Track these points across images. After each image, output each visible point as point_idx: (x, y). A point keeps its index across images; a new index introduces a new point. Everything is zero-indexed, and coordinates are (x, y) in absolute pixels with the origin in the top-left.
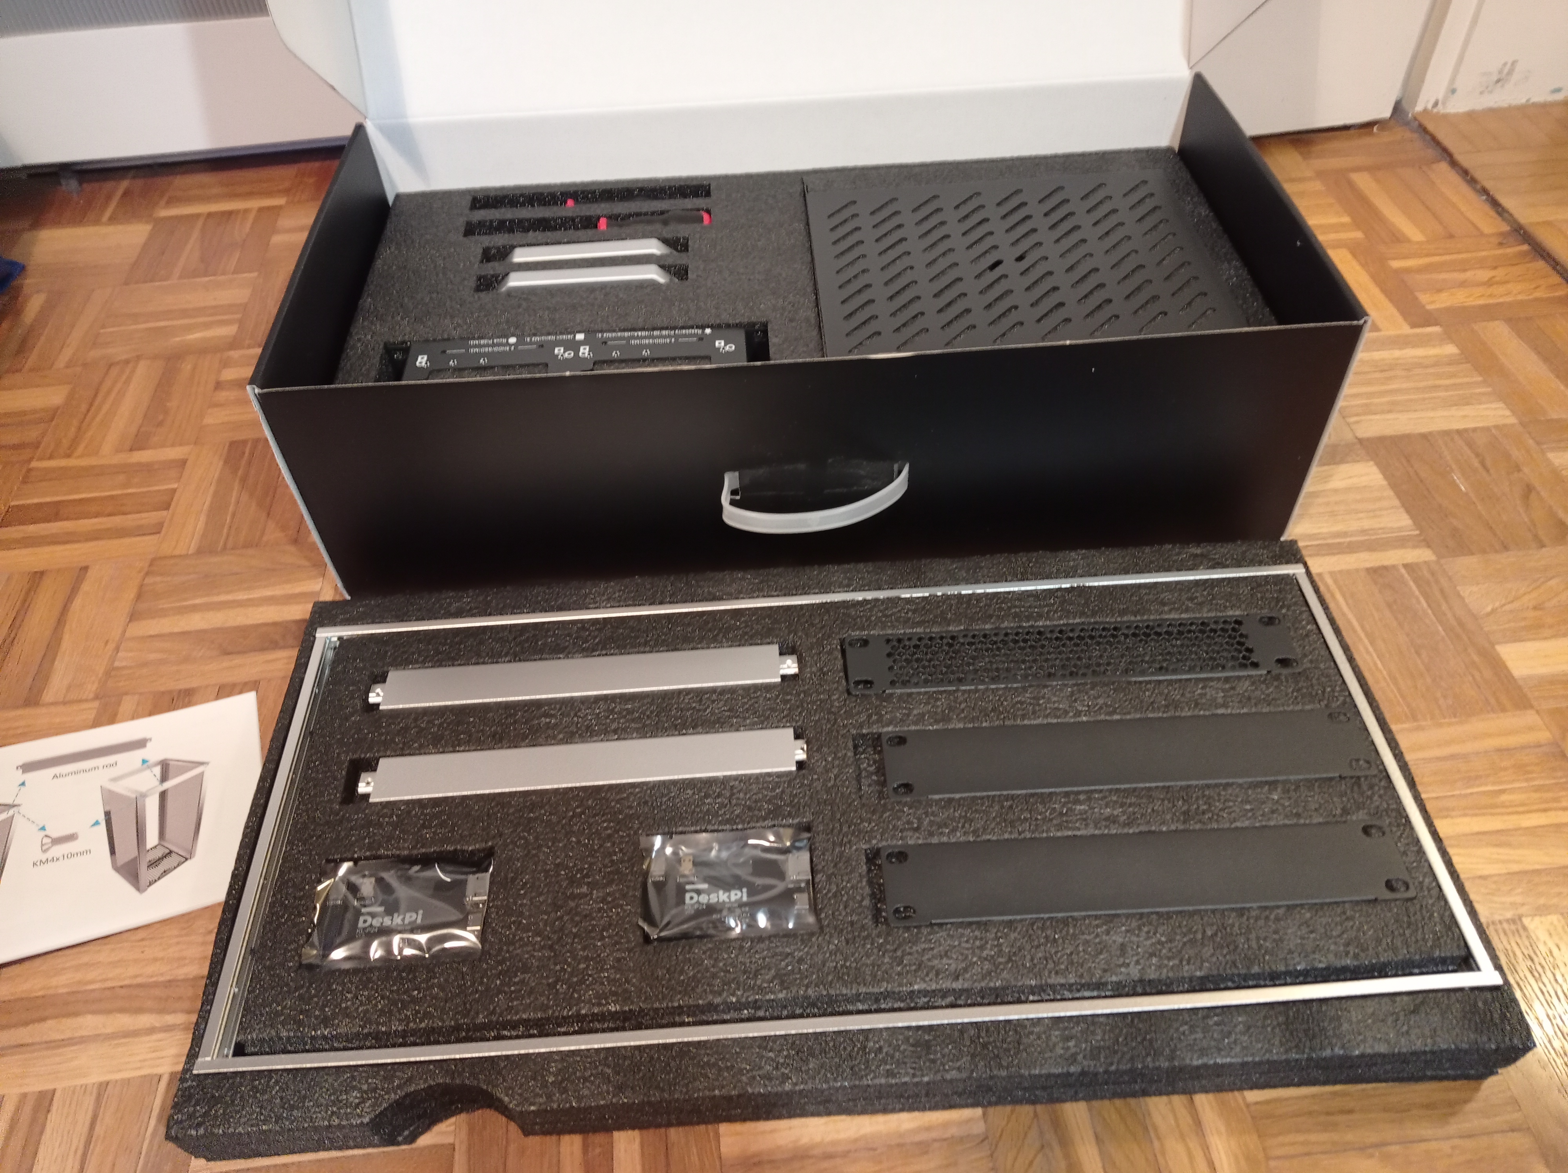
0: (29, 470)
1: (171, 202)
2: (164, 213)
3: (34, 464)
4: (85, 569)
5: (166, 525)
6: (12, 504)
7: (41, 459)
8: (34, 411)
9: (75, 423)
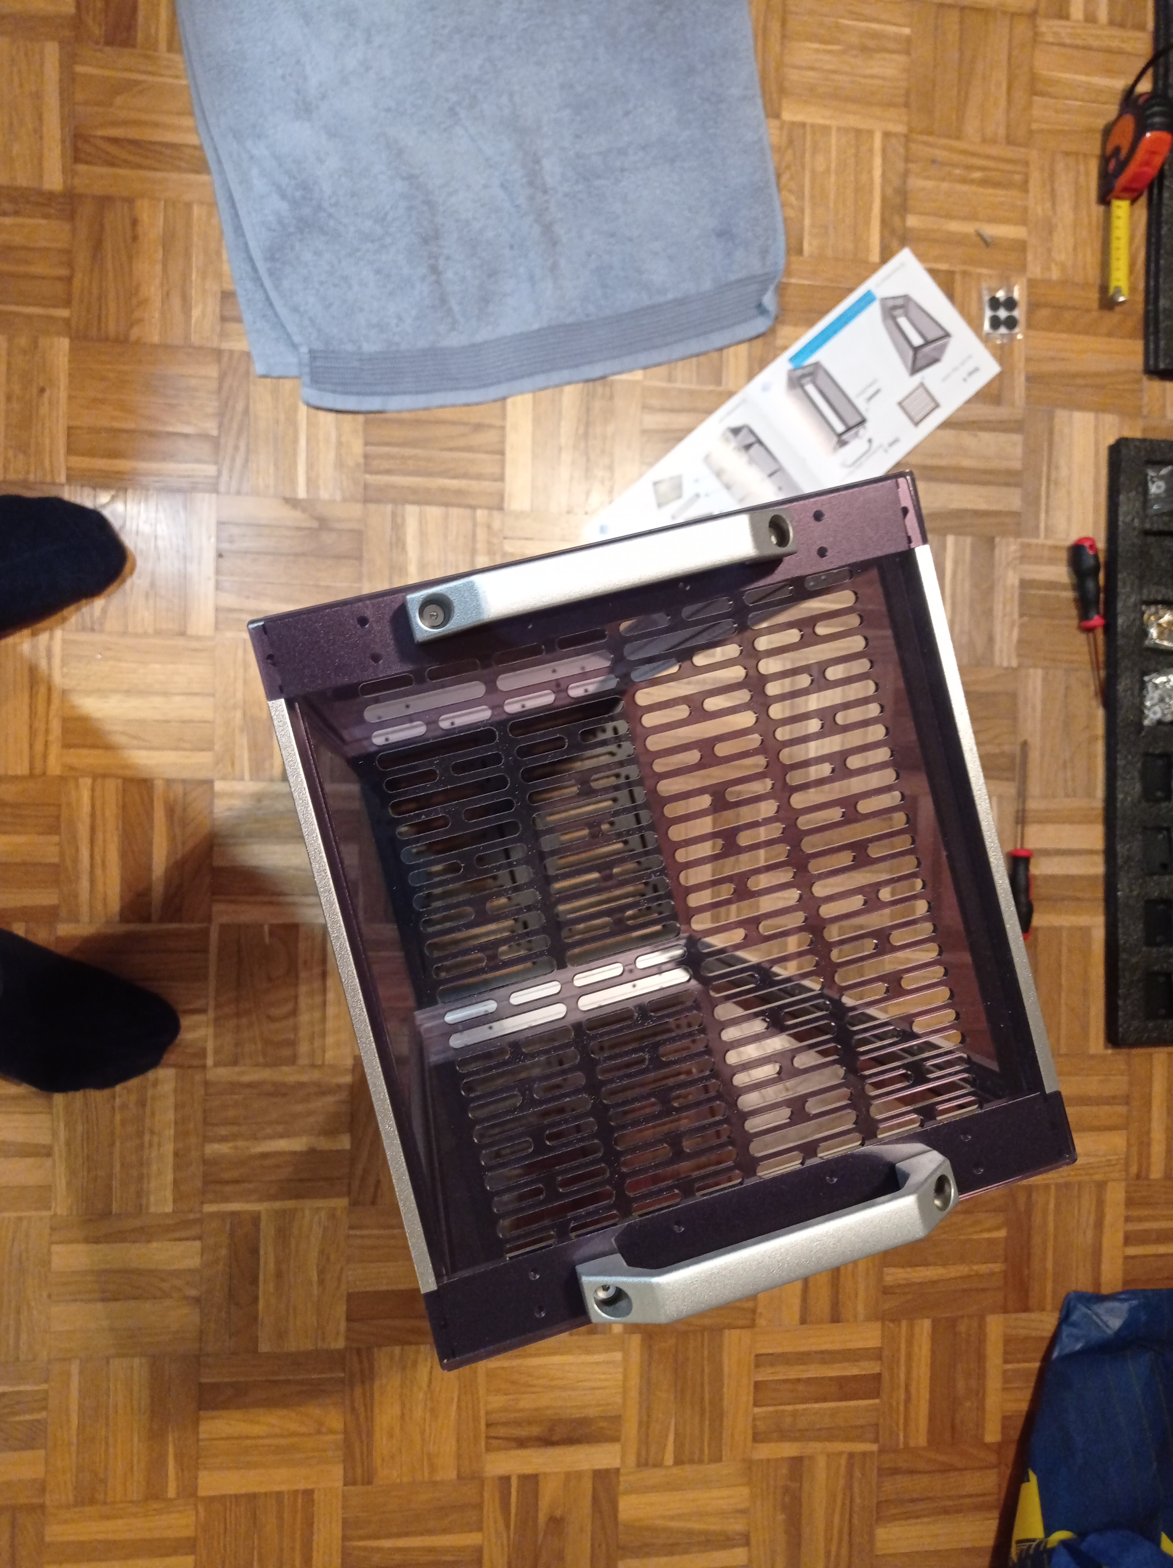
0: (876, 1440)
3: (874, 1447)
4: (803, 1321)
5: (753, 1367)
6: (877, 1401)
7: (872, 1453)
8: (896, 1518)
9: (857, 1500)
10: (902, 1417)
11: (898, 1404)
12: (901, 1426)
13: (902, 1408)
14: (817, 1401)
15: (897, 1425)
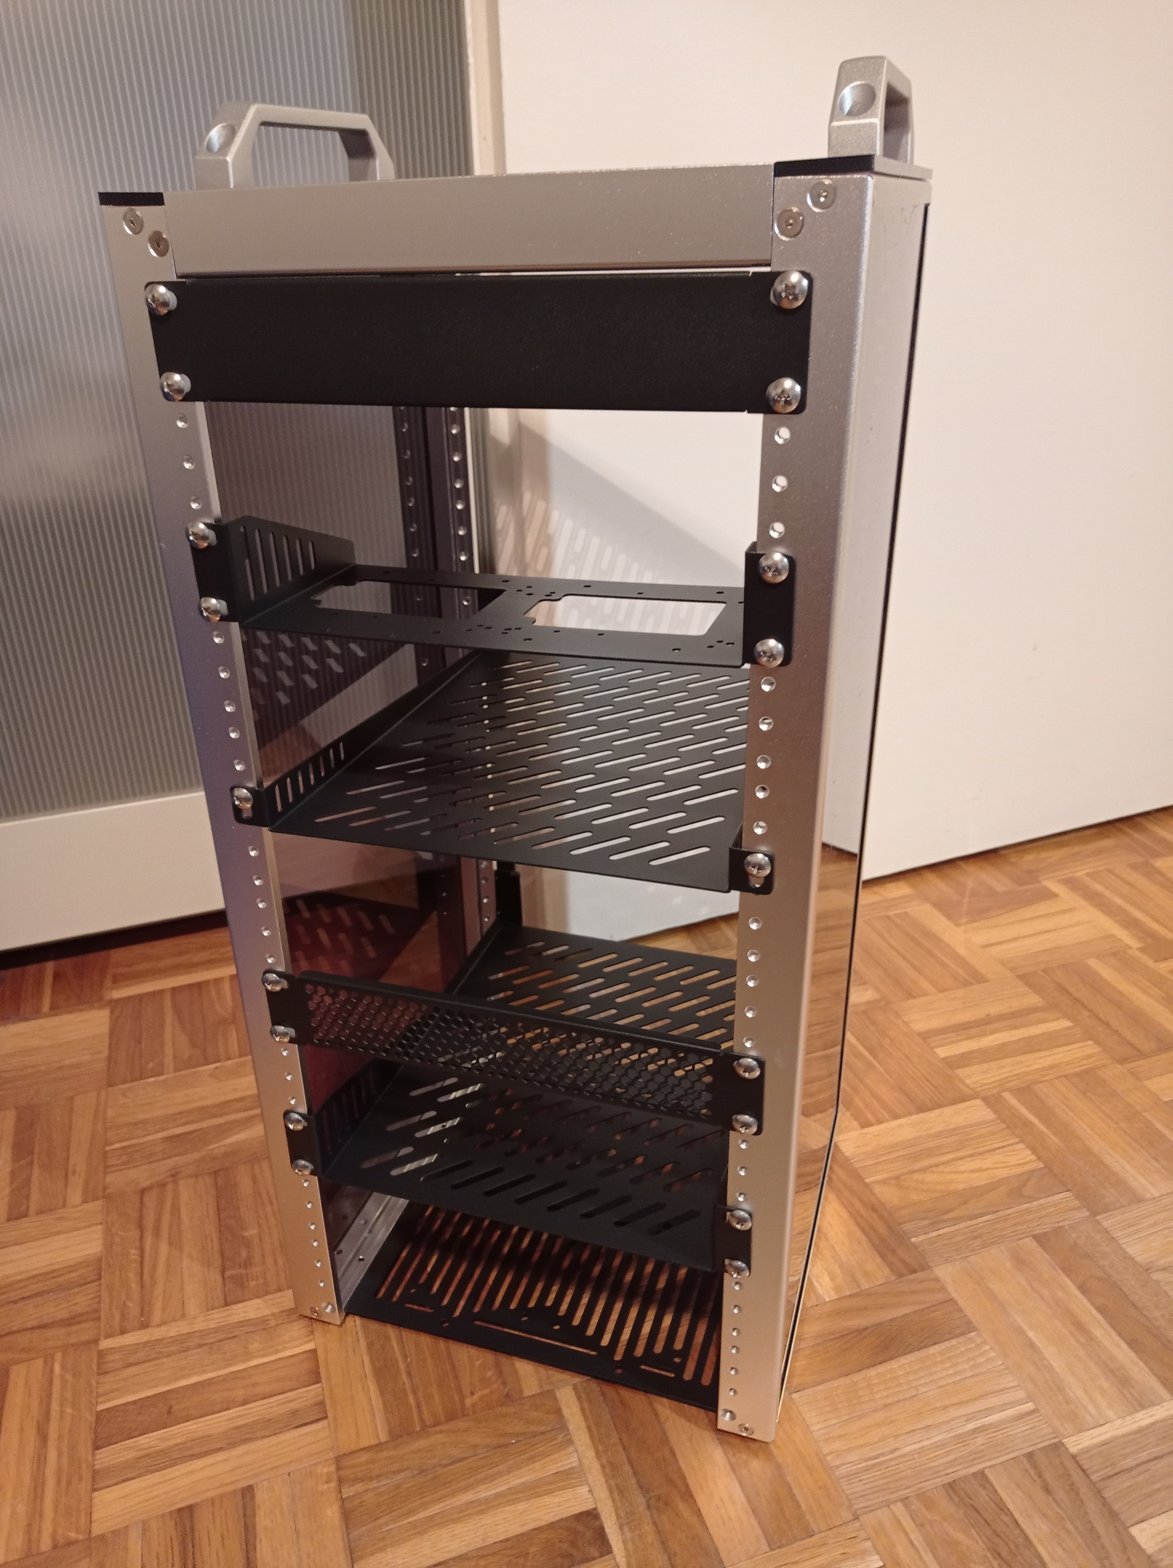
0: (101, 1354)
1: (118, 980)
2: (118, 994)
3: (105, 1344)
4: (248, 1492)
5: (328, 1403)
6: (100, 1407)
7: (109, 1336)
8: (71, 1269)
9: (132, 1276)
10: (55, 1396)
11: (62, 1412)
12: (57, 1383)
13: (55, 1407)
14: (210, 1382)
15: (64, 1382)
